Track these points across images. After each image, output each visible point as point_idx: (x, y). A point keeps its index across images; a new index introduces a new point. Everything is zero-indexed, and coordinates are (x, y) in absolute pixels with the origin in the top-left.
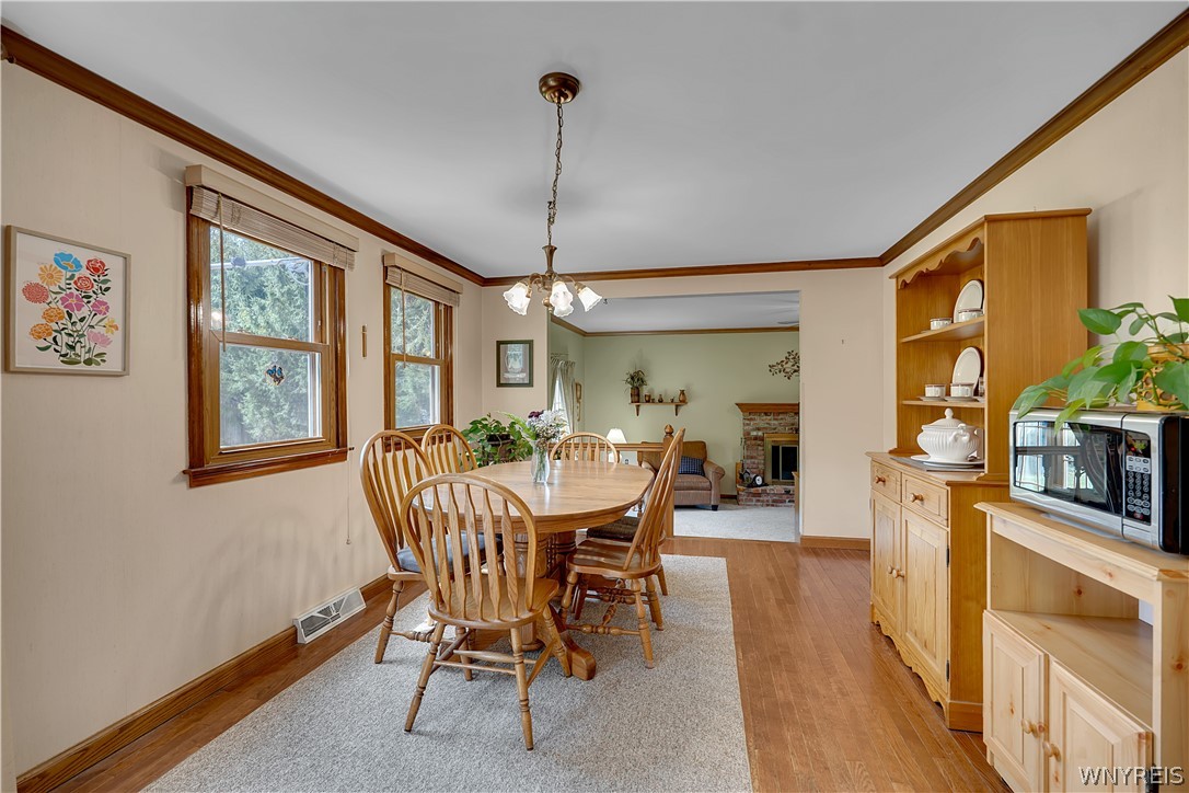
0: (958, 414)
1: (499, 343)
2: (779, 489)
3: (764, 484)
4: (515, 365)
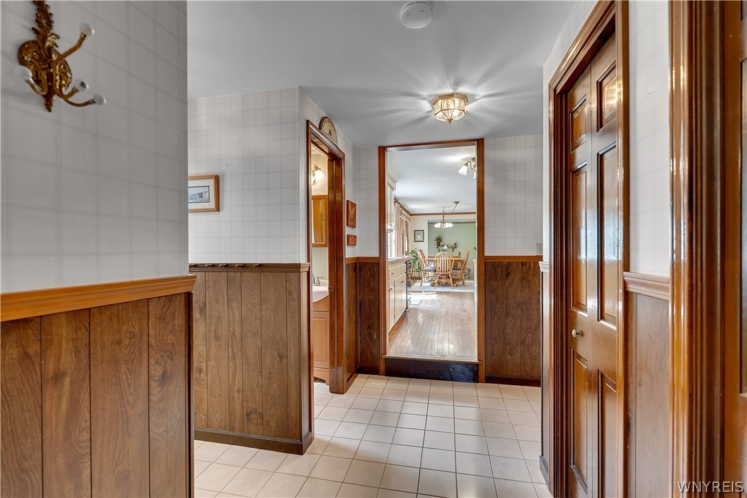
1: (415, 231)
4: (419, 237)
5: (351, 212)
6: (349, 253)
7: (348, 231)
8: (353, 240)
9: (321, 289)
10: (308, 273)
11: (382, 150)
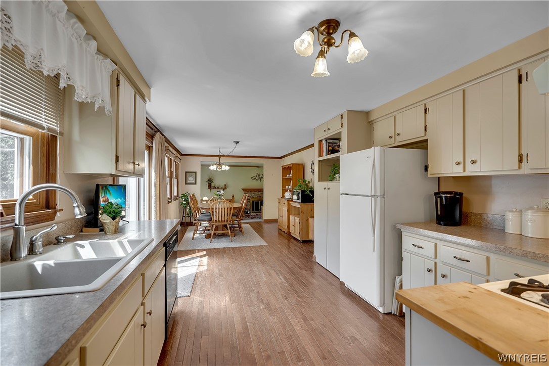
0: (290, 191)
1: (186, 172)
2: (255, 214)
3: (250, 213)
4: (191, 179)
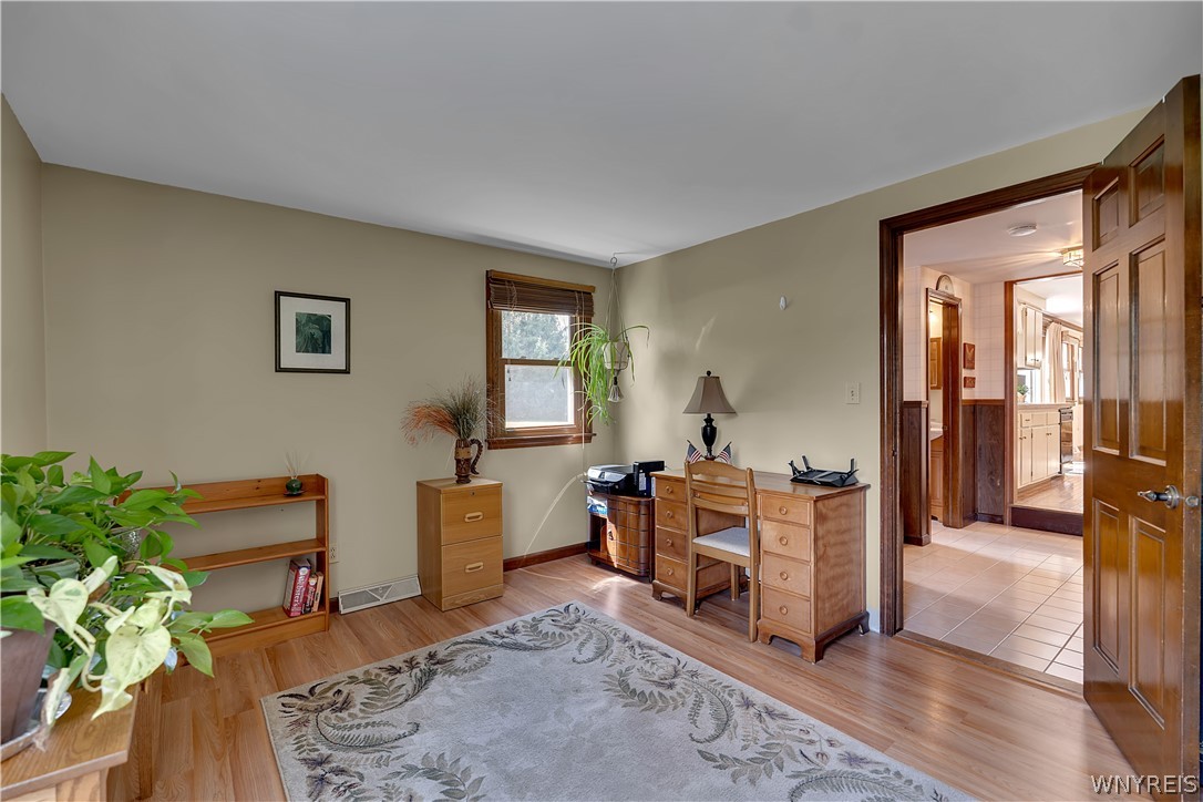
5: (969, 354)
6: (966, 394)
7: (964, 373)
8: (970, 382)
9: (937, 428)
10: (927, 409)
11: (1009, 286)
